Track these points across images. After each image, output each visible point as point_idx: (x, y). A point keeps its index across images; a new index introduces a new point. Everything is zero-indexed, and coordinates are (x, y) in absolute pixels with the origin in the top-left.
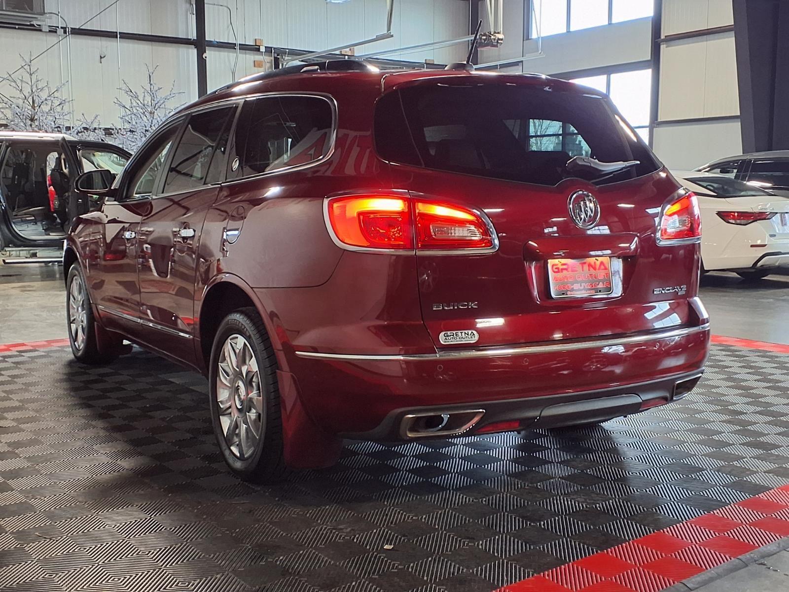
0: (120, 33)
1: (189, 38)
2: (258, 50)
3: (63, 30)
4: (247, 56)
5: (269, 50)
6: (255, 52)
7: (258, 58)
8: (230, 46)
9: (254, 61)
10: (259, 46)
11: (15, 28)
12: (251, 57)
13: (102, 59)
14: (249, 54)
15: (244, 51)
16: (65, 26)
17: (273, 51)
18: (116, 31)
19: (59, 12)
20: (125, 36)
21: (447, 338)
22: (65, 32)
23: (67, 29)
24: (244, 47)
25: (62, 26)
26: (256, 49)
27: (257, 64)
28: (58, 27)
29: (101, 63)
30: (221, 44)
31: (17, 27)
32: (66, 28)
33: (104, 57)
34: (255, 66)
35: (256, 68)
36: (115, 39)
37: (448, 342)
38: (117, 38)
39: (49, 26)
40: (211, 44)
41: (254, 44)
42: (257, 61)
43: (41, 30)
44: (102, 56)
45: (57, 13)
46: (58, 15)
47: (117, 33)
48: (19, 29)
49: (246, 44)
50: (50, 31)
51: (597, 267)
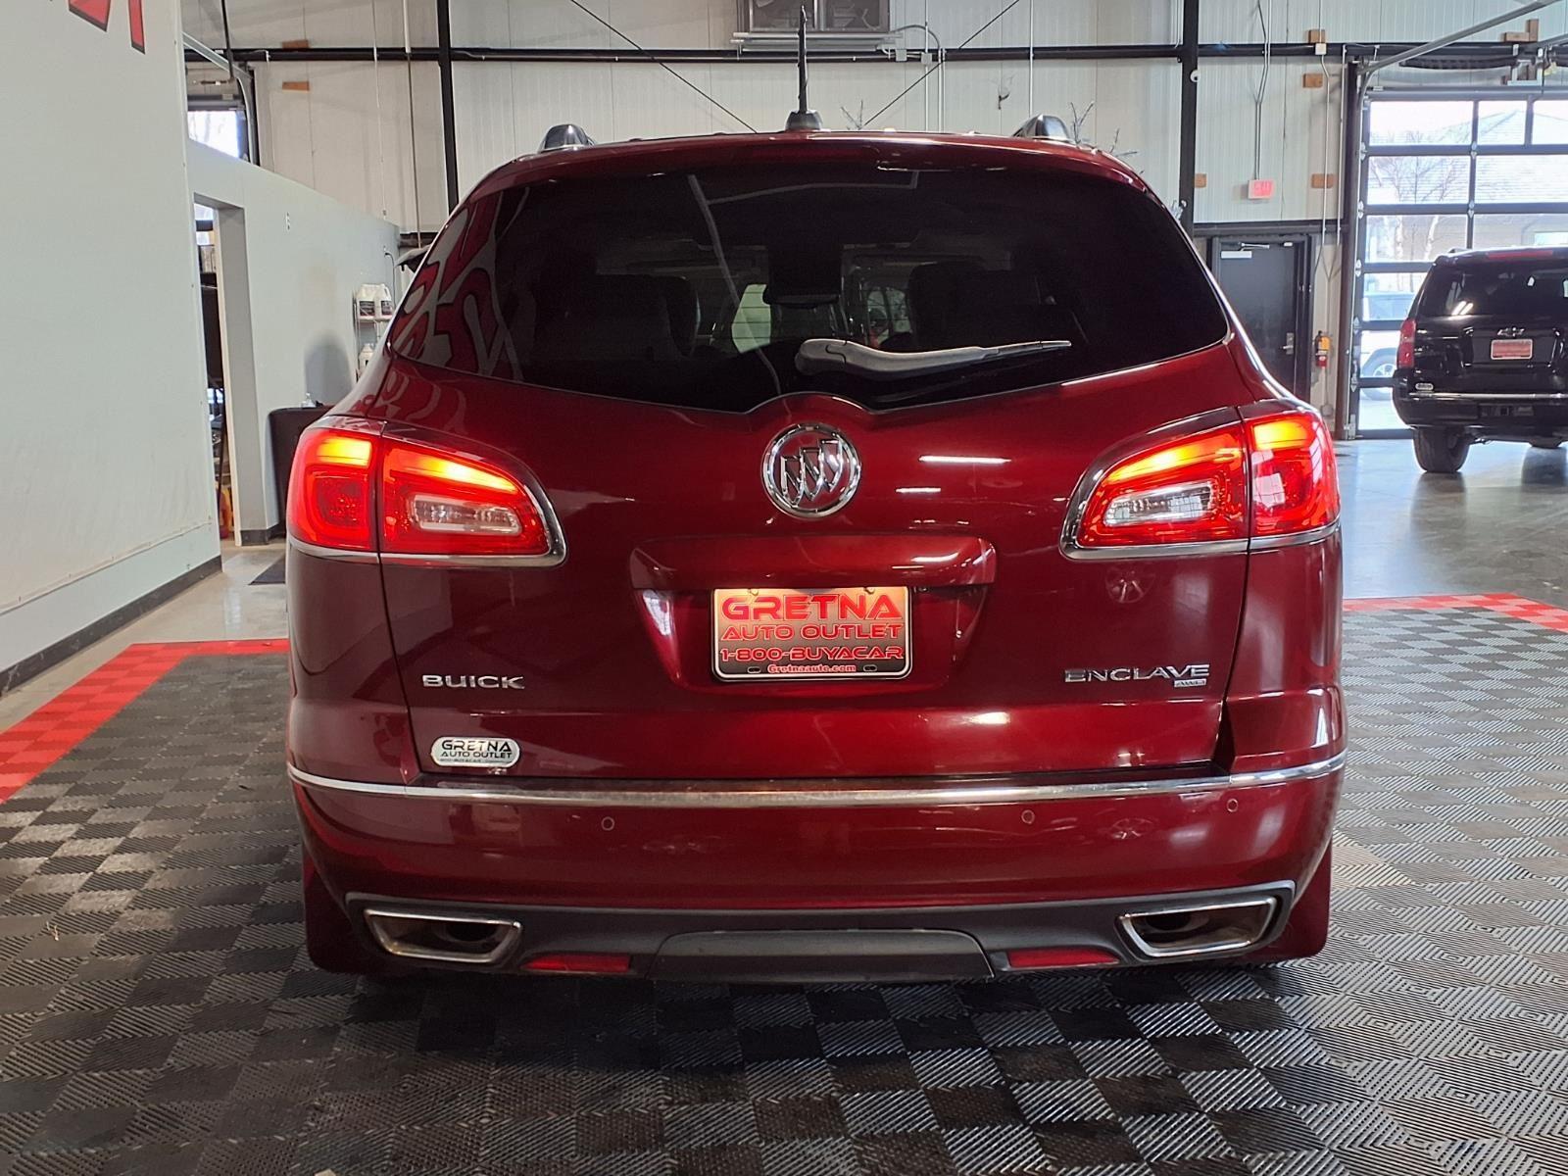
0: (1034, 49)
1: (1172, 43)
2: (1312, 52)
3: (931, 55)
4: (1291, 66)
5: (1334, 50)
6: (1308, 57)
7: (1313, 68)
8: (1252, 51)
9: (1305, 76)
10: (1315, 44)
11: (851, 61)
12: (1296, 69)
13: (1003, 102)
14: (1293, 62)
15: (1283, 58)
16: (935, 47)
17: (1344, 51)
18: (1027, 46)
19: (926, 24)
20: (1046, 54)
21: (448, 751)
22: (935, 59)
23: (940, 52)
24: (1282, 51)
25: (931, 48)
26: (1306, 51)
27: (1309, 81)
28: (924, 50)
29: (1000, 108)
30: (1234, 48)
31: (854, 58)
32: (937, 51)
33: (1006, 97)
34: (1304, 86)
35: (1308, 90)
36: (1024, 62)
37: (449, 760)
38: (1029, 58)
39: (908, 50)
40: (1213, 52)
41: (1307, 42)
42: (1309, 75)
43: (893, 60)
44: (1003, 96)
45: (923, 25)
46: (925, 29)
47: (1029, 49)
48: (857, 61)
49: (1289, 42)
50: (909, 60)
51: (869, 608)
